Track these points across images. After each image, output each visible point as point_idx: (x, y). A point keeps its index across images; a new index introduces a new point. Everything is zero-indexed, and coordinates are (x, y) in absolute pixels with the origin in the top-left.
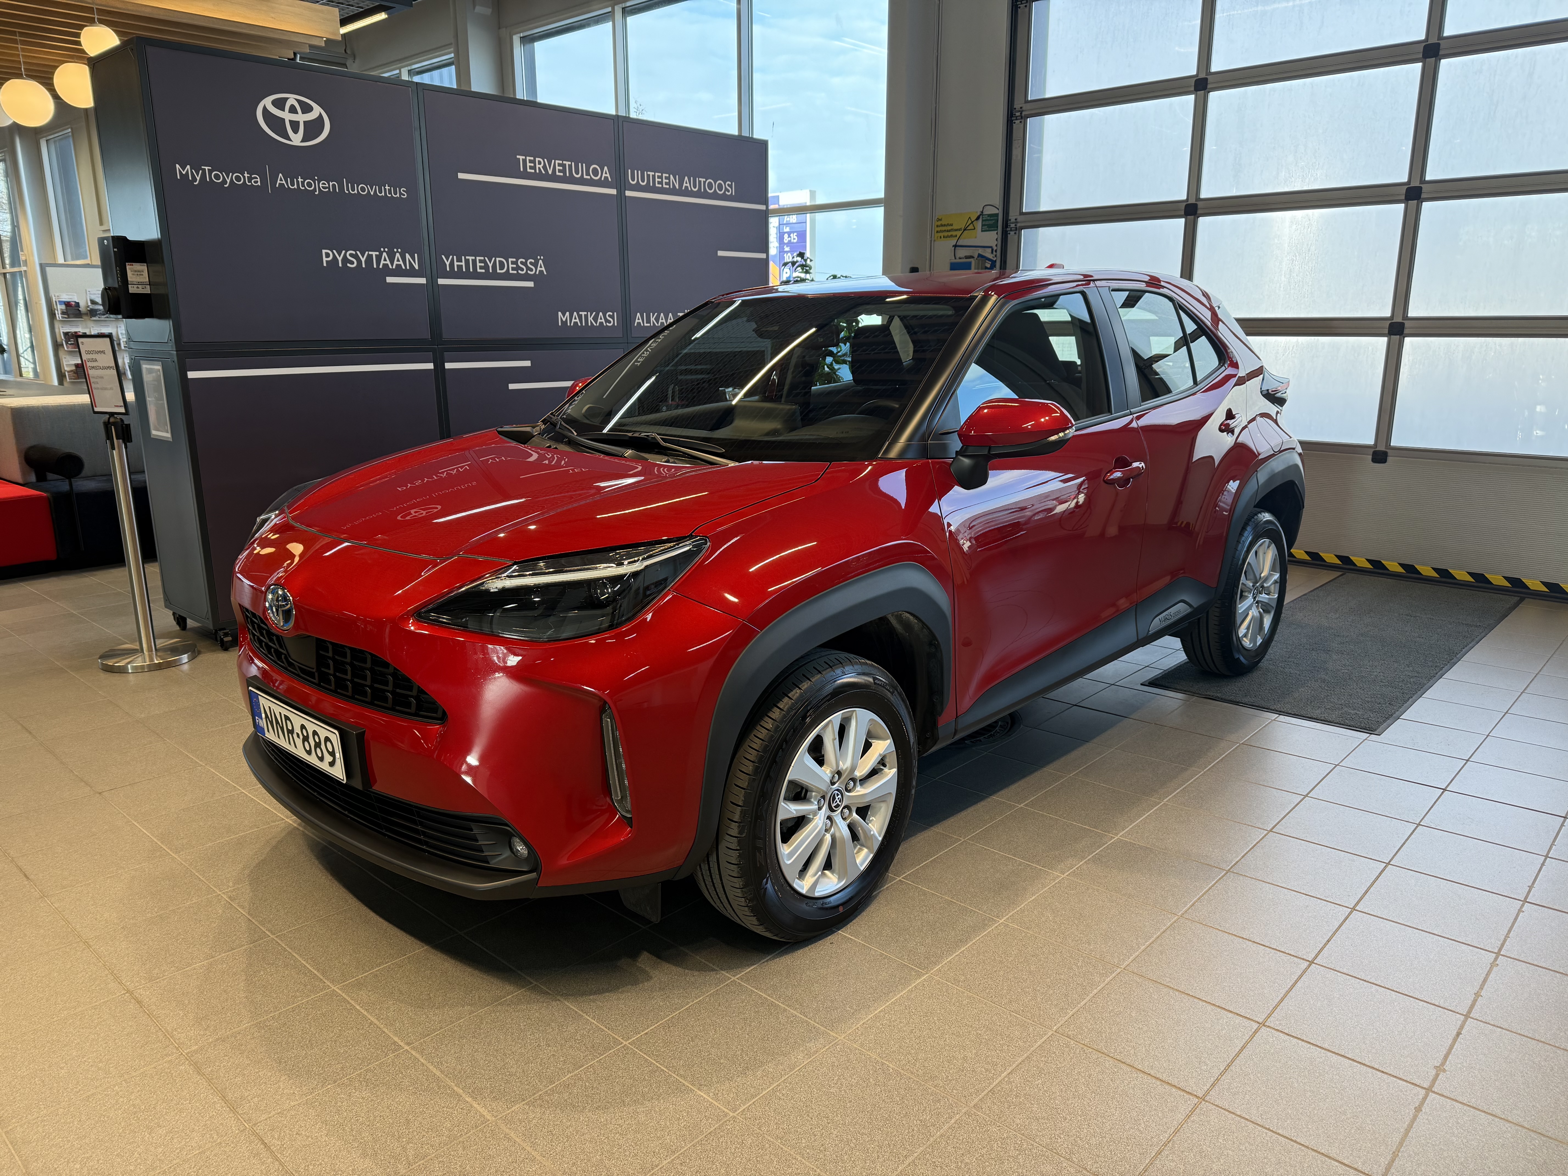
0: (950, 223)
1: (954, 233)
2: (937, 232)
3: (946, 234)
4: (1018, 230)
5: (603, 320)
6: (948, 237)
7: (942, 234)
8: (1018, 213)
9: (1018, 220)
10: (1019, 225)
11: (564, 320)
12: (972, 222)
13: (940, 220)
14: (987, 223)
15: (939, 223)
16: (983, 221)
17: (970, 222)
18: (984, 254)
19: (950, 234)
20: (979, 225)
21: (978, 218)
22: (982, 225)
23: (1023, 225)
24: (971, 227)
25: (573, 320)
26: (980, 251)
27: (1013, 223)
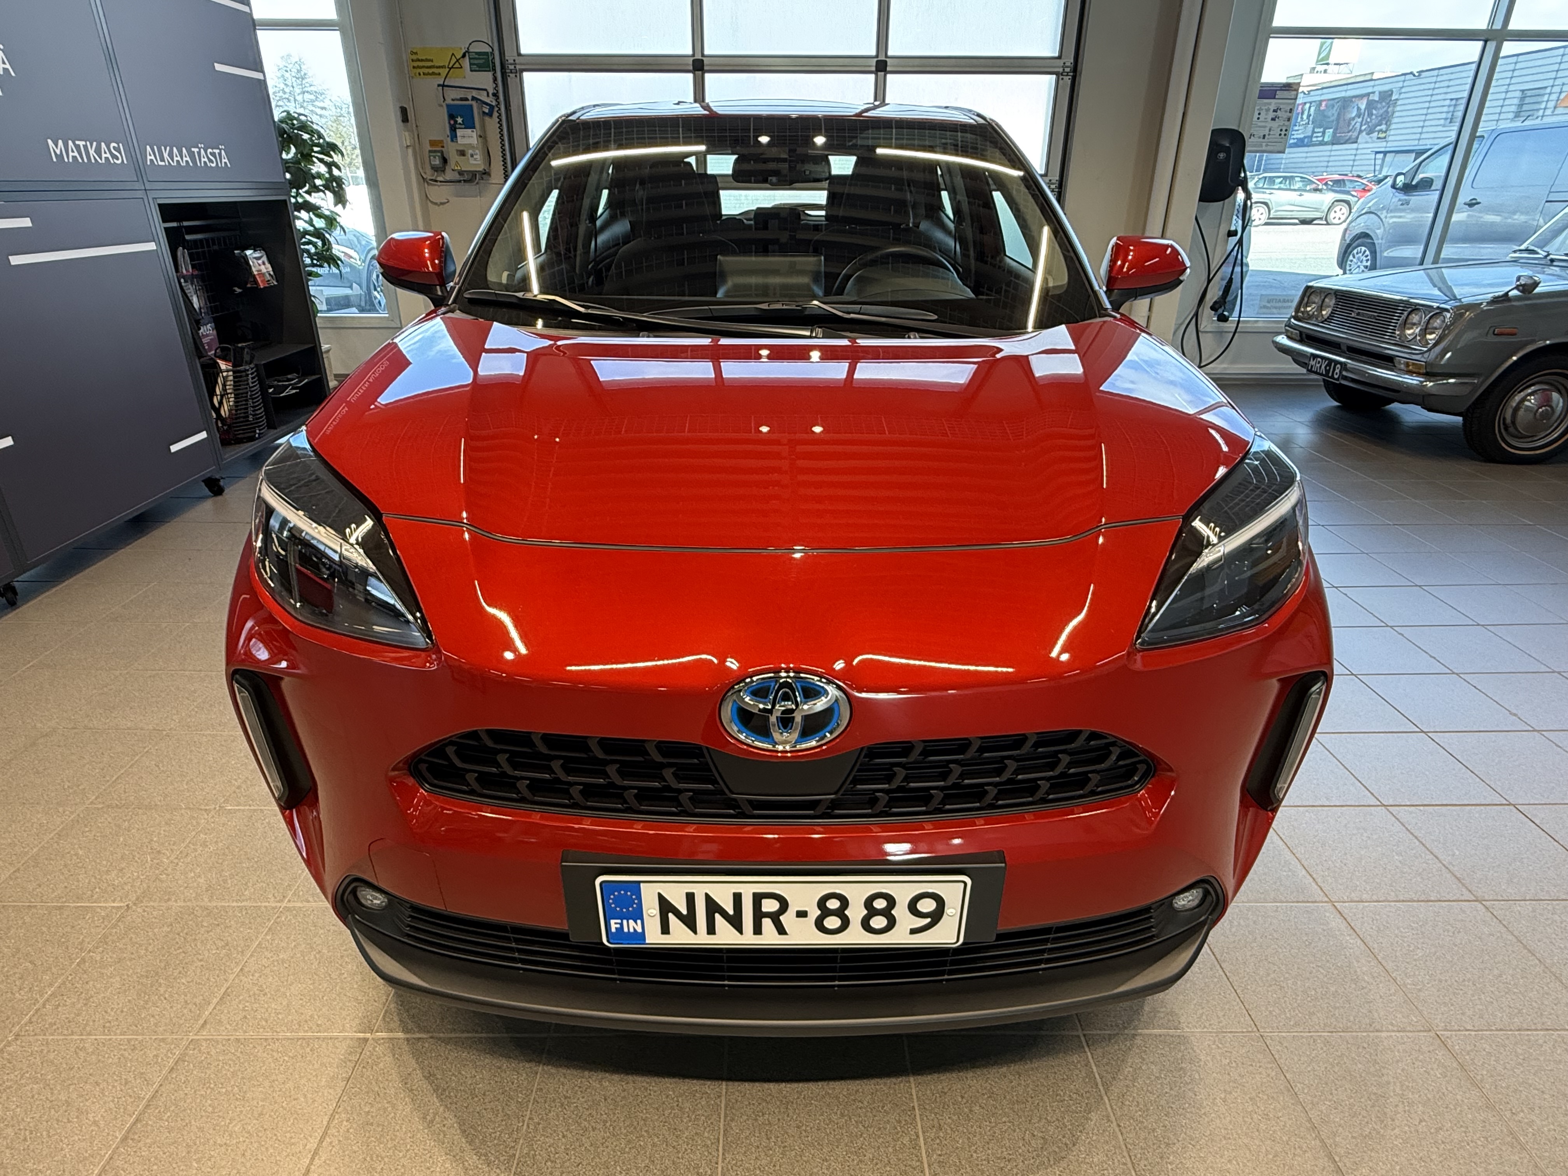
0: (429, 58)
1: (436, 71)
2: (414, 67)
3: (426, 71)
4: (519, 73)
5: (108, 155)
6: (428, 74)
7: (421, 71)
8: (516, 54)
9: (517, 61)
10: (518, 67)
11: (58, 152)
12: (458, 61)
13: (416, 53)
14: (476, 62)
15: (414, 57)
16: (470, 59)
17: (454, 60)
18: (479, 97)
19: (431, 71)
20: (466, 63)
21: (464, 56)
22: (471, 64)
23: (523, 67)
24: (457, 65)
25: (71, 154)
26: (475, 93)
27: (511, 64)
